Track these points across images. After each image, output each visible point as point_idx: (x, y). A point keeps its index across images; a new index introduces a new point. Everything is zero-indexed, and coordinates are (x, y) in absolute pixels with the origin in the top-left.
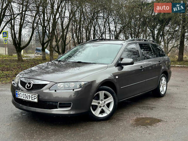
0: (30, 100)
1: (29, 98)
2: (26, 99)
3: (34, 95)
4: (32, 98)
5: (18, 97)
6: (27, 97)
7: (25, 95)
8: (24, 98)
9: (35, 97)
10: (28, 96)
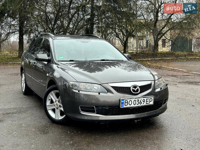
0: (145, 104)
1: (143, 102)
2: (139, 105)
3: (149, 98)
4: (147, 101)
5: (125, 106)
6: (140, 102)
7: (137, 101)
8: (136, 105)
9: (151, 100)
10: (142, 101)
